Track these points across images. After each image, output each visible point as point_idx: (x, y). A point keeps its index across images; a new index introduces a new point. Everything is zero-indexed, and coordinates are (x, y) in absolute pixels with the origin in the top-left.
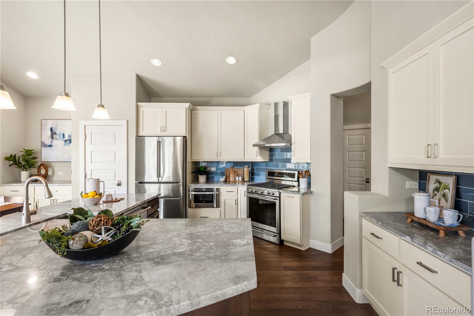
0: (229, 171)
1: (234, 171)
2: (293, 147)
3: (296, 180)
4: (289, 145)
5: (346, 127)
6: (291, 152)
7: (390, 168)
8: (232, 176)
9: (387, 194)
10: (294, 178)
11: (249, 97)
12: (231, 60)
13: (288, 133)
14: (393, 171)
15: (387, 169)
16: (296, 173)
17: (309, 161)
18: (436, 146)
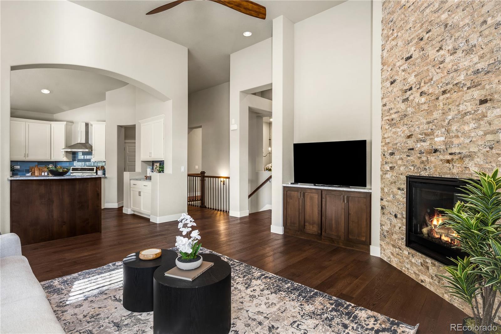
0: (34, 169)
1: (39, 169)
2: (93, 152)
3: (95, 172)
4: (91, 150)
5: (127, 141)
6: (92, 155)
7: (142, 161)
8: (37, 173)
9: (140, 171)
10: (93, 171)
11: (53, 114)
12: (46, 92)
13: (88, 143)
14: (143, 163)
15: (141, 162)
16: (95, 168)
17: (105, 160)
18: (150, 154)
